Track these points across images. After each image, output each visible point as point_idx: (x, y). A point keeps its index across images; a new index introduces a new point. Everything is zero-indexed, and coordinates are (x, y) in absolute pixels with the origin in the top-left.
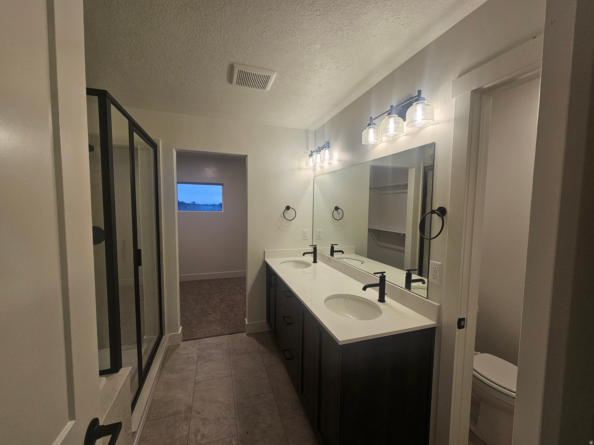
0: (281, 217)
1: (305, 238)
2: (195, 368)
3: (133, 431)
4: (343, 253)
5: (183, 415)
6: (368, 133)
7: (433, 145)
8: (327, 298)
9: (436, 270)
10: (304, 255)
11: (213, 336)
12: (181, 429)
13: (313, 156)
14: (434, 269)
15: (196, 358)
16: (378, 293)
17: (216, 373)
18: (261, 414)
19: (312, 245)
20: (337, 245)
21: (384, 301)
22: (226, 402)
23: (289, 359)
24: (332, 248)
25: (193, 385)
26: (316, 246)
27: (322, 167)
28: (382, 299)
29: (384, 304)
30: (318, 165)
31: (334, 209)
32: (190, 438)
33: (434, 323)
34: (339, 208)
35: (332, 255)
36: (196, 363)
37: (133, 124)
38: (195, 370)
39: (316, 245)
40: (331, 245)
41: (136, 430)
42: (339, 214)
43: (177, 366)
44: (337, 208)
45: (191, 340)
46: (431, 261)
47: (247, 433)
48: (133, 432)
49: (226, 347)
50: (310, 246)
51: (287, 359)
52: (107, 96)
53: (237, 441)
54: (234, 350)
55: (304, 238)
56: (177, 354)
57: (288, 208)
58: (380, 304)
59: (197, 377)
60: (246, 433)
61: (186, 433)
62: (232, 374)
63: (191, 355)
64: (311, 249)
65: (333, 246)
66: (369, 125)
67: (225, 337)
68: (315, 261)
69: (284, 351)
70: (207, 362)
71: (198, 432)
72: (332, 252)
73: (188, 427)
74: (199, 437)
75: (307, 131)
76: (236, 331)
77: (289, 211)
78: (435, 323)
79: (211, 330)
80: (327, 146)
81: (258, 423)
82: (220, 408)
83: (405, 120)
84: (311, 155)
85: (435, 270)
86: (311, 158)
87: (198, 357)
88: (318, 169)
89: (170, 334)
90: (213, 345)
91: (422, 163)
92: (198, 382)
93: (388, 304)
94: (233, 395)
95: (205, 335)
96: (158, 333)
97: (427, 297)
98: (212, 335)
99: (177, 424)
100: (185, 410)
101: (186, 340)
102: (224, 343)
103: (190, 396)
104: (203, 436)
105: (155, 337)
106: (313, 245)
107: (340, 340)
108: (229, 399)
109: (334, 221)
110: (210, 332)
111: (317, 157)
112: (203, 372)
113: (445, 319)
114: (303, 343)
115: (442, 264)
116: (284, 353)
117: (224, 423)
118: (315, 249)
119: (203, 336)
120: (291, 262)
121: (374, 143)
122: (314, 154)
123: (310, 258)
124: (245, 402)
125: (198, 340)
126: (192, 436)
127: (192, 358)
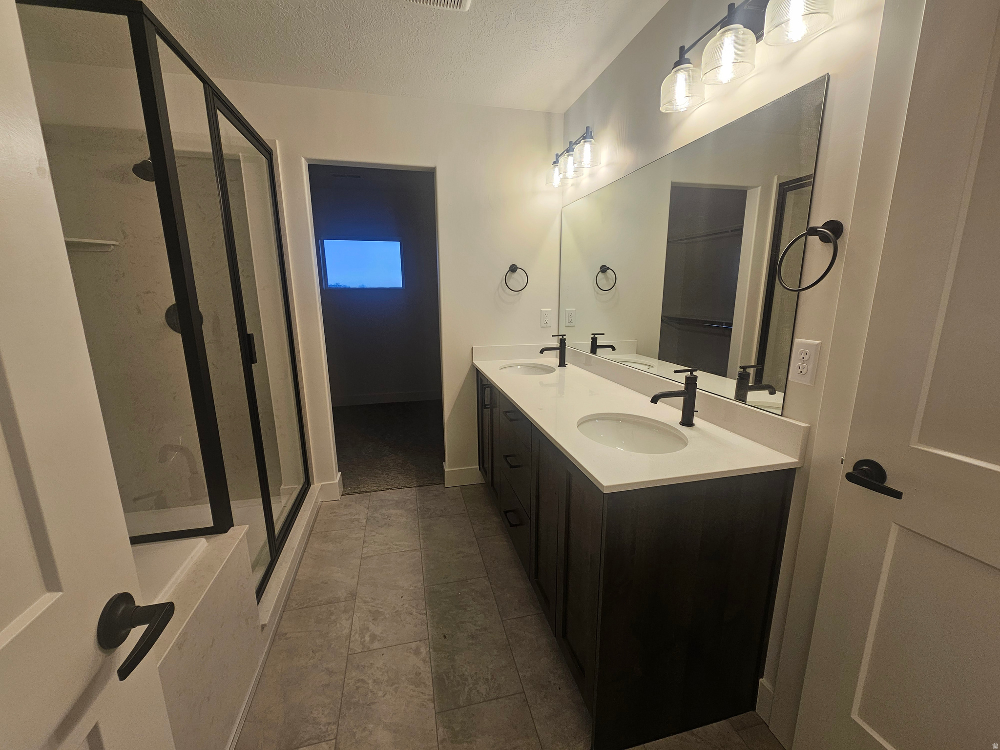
0: (502, 285)
1: (545, 325)
2: (363, 535)
3: (262, 623)
4: (614, 349)
5: (342, 604)
6: (674, 82)
7: (824, 81)
8: (582, 418)
9: (807, 357)
10: (542, 352)
11: (391, 489)
12: (338, 625)
13: (558, 164)
14: (802, 356)
15: (365, 521)
16: (681, 412)
17: (396, 545)
18: (468, 609)
19: (557, 334)
20: (603, 334)
21: (693, 425)
22: (411, 588)
23: (516, 525)
24: (594, 340)
25: (359, 562)
26: (564, 337)
27: (576, 185)
28: (687, 421)
29: (692, 429)
30: (570, 182)
31: (599, 270)
32: (353, 639)
33: (794, 461)
34: (608, 268)
35: (593, 351)
36: (364, 528)
37: (212, 91)
38: (362, 539)
39: (565, 335)
40: (592, 334)
41: (267, 623)
42: (607, 279)
43: (333, 532)
44: (604, 269)
45: (357, 493)
46: (796, 340)
47: (445, 637)
48: (262, 625)
49: (411, 506)
50: (553, 336)
51: (512, 525)
52: (145, 15)
53: (428, 649)
54: (426, 511)
55: (543, 325)
56: (335, 514)
57: (513, 269)
58: (685, 430)
59: (365, 550)
60: (442, 636)
61: (347, 631)
62: (422, 547)
63: (357, 516)
64: (555, 343)
65: (596, 336)
66: (677, 64)
67: (411, 491)
68: (562, 364)
69: (506, 512)
70: (381, 527)
71: (365, 631)
72: (594, 347)
73: (349, 622)
74: (367, 639)
75: (548, 115)
76: (428, 482)
77: (515, 275)
78: (797, 461)
79: (388, 480)
80: (587, 135)
81: (462, 623)
82: (402, 597)
83: (759, 37)
84: (556, 163)
85: (804, 358)
86: (557, 169)
87: (368, 519)
88: (570, 190)
89: (322, 483)
90: (391, 502)
91: (776, 177)
92: (367, 557)
93: (699, 429)
94: (422, 579)
95: (378, 487)
96: (302, 481)
97: (782, 413)
98: (389, 487)
99: (333, 617)
100: (345, 598)
101: (348, 494)
102: (409, 500)
103: (353, 577)
104: (373, 637)
105: (298, 487)
106: (560, 334)
107: (605, 484)
108: (416, 585)
109: (597, 293)
110: (388, 482)
111: (569, 162)
112: (375, 542)
113: (817, 453)
114: (538, 498)
115: (821, 343)
116: (506, 515)
117: (407, 620)
118: (563, 342)
119: (375, 489)
120: (519, 367)
121: (685, 109)
122: (561, 160)
123: (552, 359)
124: (442, 590)
125: (368, 493)
126: (357, 636)
127: (358, 520)
